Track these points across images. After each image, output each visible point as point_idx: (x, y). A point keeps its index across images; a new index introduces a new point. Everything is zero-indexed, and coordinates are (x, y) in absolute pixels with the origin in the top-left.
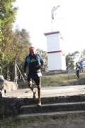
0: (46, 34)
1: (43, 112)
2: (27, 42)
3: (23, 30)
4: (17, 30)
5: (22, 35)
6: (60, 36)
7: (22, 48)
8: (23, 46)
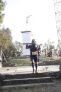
0: (22, 32)
1: (18, 84)
2: (10, 36)
3: (8, 29)
4: (3, 29)
5: (6, 32)
6: (31, 34)
7: (6, 40)
8: (7, 39)
